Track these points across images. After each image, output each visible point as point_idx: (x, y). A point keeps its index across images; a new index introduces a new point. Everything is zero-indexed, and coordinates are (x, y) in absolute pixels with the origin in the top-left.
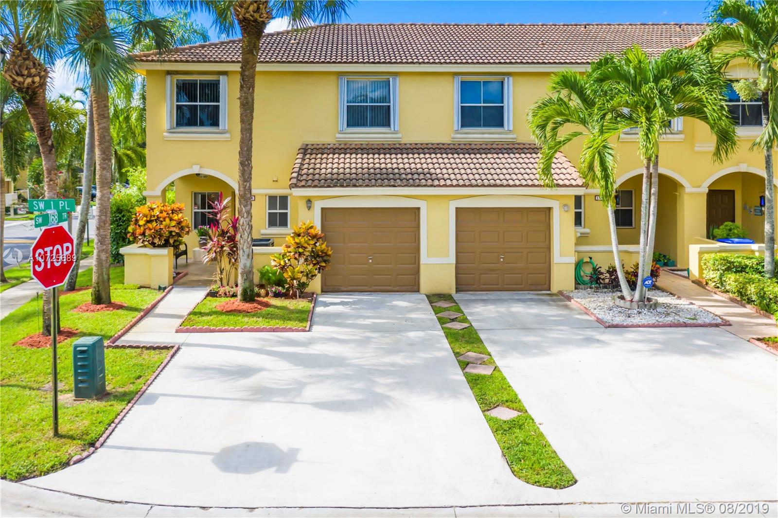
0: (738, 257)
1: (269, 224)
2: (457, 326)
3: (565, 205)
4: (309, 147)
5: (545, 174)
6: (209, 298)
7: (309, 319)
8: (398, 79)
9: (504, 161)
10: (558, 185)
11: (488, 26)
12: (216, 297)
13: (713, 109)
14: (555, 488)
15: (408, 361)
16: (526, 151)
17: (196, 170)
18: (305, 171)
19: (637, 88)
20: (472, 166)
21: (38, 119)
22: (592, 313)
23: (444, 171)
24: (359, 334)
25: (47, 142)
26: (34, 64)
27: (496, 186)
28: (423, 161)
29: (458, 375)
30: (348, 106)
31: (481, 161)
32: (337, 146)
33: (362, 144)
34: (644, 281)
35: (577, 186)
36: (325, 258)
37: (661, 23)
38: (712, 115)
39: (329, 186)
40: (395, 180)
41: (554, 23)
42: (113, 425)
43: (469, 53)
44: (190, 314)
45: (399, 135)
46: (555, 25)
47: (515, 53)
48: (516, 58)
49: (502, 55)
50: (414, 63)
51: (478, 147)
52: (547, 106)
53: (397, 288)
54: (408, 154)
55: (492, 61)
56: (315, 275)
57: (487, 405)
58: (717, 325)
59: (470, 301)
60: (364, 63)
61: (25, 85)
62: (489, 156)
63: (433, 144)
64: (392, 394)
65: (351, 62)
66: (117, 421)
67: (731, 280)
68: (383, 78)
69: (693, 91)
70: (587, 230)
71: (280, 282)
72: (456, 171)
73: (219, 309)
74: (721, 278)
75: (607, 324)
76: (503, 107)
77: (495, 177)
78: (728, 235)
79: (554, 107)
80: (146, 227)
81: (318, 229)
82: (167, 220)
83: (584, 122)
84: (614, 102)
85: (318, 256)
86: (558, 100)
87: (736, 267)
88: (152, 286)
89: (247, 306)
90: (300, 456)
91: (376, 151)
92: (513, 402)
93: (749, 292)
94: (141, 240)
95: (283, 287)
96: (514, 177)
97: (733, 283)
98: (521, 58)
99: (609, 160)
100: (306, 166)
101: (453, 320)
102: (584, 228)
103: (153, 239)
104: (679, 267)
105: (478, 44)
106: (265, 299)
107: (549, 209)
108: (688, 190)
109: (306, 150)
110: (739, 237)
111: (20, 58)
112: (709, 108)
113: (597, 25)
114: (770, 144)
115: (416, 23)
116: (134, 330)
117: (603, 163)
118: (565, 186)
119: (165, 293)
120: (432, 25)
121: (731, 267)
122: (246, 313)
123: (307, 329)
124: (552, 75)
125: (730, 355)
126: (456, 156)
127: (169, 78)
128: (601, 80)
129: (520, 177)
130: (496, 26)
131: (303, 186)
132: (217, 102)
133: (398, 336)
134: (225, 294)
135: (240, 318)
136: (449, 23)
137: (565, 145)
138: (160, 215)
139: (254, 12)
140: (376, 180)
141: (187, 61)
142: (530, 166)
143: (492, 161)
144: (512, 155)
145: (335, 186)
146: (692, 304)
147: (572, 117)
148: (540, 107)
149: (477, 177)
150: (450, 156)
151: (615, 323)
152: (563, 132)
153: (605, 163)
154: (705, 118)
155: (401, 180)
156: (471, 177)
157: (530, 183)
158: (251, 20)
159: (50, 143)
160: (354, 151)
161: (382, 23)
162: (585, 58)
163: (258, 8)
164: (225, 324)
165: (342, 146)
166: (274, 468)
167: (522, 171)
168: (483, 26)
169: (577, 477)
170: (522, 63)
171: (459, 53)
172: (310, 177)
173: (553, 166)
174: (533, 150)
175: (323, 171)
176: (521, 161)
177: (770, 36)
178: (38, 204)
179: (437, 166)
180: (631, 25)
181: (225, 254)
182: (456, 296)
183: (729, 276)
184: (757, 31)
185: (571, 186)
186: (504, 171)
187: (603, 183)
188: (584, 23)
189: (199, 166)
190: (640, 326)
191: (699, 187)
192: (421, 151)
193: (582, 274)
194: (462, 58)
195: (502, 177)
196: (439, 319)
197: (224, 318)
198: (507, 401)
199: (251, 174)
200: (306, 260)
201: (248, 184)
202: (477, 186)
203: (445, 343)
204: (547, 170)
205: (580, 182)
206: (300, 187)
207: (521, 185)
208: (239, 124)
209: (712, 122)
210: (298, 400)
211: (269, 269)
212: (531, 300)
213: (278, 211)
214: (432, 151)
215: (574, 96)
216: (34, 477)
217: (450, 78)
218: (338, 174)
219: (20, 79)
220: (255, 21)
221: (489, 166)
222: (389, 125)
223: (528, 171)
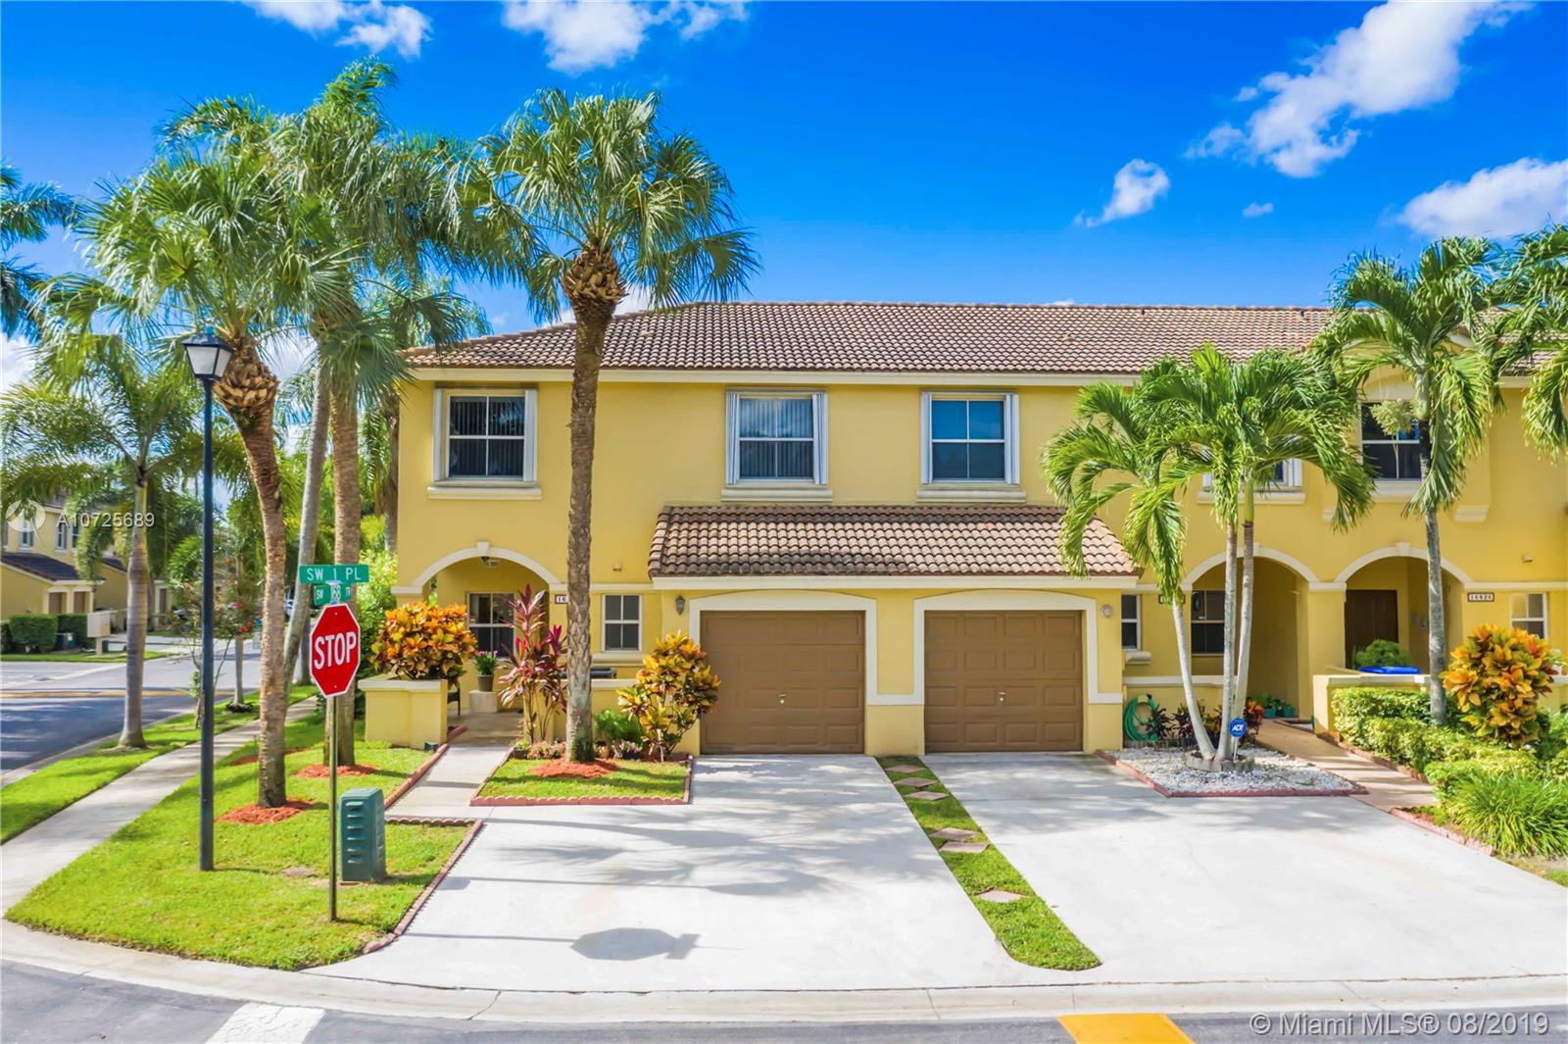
0: (1389, 693)
1: (607, 644)
2: (929, 797)
3: (1106, 606)
4: (676, 511)
5: (1070, 553)
6: (513, 760)
7: (687, 786)
8: (826, 396)
9: (1004, 534)
10: (1093, 573)
11: (977, 307)
12: (526, 758)
13: (1327, 445)
14: (1071, 969)
15: (851, 839)
16: (1042, 518)
17: (482, 550)
18: (673, 550)
19: (1210, 410)
20: (951, 542)
21: (260, 456)
22: (1147, 778)
23: (906, 550)
24: (769, 806)
25: (272, 494)
26: (259, 369)
27: (990, 573)
28: (870, 534)
29: (931, 855)
30: (741, 442)
31: (966, 534)
32: (723, 509)
33: (765, 508)
34: (1231, 725)
35: (1125, 573)
36: (710, 693)
37: (1271, 307)
38: (1324, 454)
39: (714, 574)
40: (824, 564)
41: (1092, 305)
42: (412, 911)
43: (945, 354)
44: (489, 780)
45: (829, 493)
46: (1093, 308)
47: (1024, 354)
48: (1024, 362)
49: (1002, 358)
50: (854, 370)
51: (962, 511)
52: (1073, 440)
53: (827, 748)
54: (844, 523)
55: (983, 367)
56: (692, 722)
57: (974, 889)
58: (1345, 793)
59: (948, 764)
60: (770, 369)
61: (245, 402)
62: (981, 526)
63: (885, 508)
64: (828, 876)
65: (747, 368)
66: (417, 905)
67: (1376, 729)
68: (802, 396)
69: (1296, 417)
70: (1146, 654)
71: (632, 736)
72: (926, 550)
73: (538, 774)
74: (1361, 727)
75: (1170, 792)
76: (1003, 444)
77: (990, 559)
78: (1379, 661)
79: (1083, 441)
80: (405, 643)
81: (695, 645)
82: (440, 632)
83: (1132, 466)
84: (1175, 434)
85: (697, 689)
86: (1089, 430)
87: (1385, 709)
88: (413, 744)
89: (583, 768)
90: (699, 942)
91: (790, 518)
92: (1015, 883)
93: (1401, 746)
94: (395, 667)
95: (638, 742)
96: (1021, 559)
97: (1378, 733)
98: (1033, 363)
99: (1172, 527)
100: (674, 542)
101: (921, 789)
102: (1142, 649)
103: (416, 663)
104: (1302, 717)
105: (961, 339)
106: (609, 761)
107: (1080, 613)
108: (1312, 587)
109: (671, 516)
110: (1396, 664)
111: (237, 360)
112: (1321, 442)
113: (1163, 309)
114: (1432, 505)
115: (854, 302)
116: (401, 802)
117: (1162, 533)
118: (1104, 573)
119: (437, 754)
120: (882, 306)
121: (1375, 708)
122: (583, 778)
123: (686, 799)
124: (1081, 390)
125: (1354, 829)
126: (924, 526)
127: (438, 393)
128: (1155, 398)
129: (1031, 559)
130: (991, 308)
131: (672, 574)
132: (518, 434)
133: (833, 810)
134: (541, 754)
135: (572, 785)
136: (910, 303)
137: (1103, 506)
138: (428, 624)
139: (597, 286)
140: (793, 565)
141: (472, 366)
142: (1048, 542)
143: (985, 534)
144: (1018, 526)
145: (725, 574)
146: (1311, 765)
147: (1113, 458)
148: (1061, 442)
149: (960, 559)
150: (915, 526)
151: (1182, 790)
152: (1100, 486)
153: (1166, 532)
154: (1317, 461)
155: (834, 564)
156: (950, 559)
157: (1047, 568)
158: (591, 298)
159: (277, 495)
160: (752, 517)
161: (795, 302)
162: (1140, 364)
163: (605, 279)
164: (549, 793)
165: (733, 510)
166: (666, 954)
167: (1035, 550)
168: (970, 308)
169: (1101, 960)
170: (1034, 370)
171: (928, 353)
172: (683, 559)
173: (1085, 541)
174: (1052, 515)
175: (704, 549)
176: (1033, 534)
177: (1430, 331)
178: (314, 573)
179: (892, 542)
180: (1220, 309)
181: (538, 689)
182: (925, 759)
183: (1373, 721)
184: (1408, 323)
185: (1115, 573)
186: (1005, 550)
187: (1162, 565)
188: (1143, 305)
189: (487, 544)
190: (1222, 795)
191: (1331, 581)
192: (866, 518)
193: (1136, 723)
194: (934, 362)
195: (1001, 559)
196: (899, 788)
197: (545, 784)
198: (1005, 883)
199: (588, 550)
200: (677, 697)
201: (584, 567)
202: (960, 573)
203: (910, 817)
204: (1074, 547)
205: (1129, 567)
206: (665, 575)
207: (1032, 573)
208: (571, 468)
209: (1325, 464)
210: (687, 883)
211: (612, 714)
212: (1050, 763)
213: (622, 622)
214: (884, 518)
215: (1117, 425)
216: (317, 965)
217: (912, 397)
218: (728, 554)
219: (238, 393)
220: (599, 300)
221: (981, 542)
222: (809, 474)
223: (1044, 550)
